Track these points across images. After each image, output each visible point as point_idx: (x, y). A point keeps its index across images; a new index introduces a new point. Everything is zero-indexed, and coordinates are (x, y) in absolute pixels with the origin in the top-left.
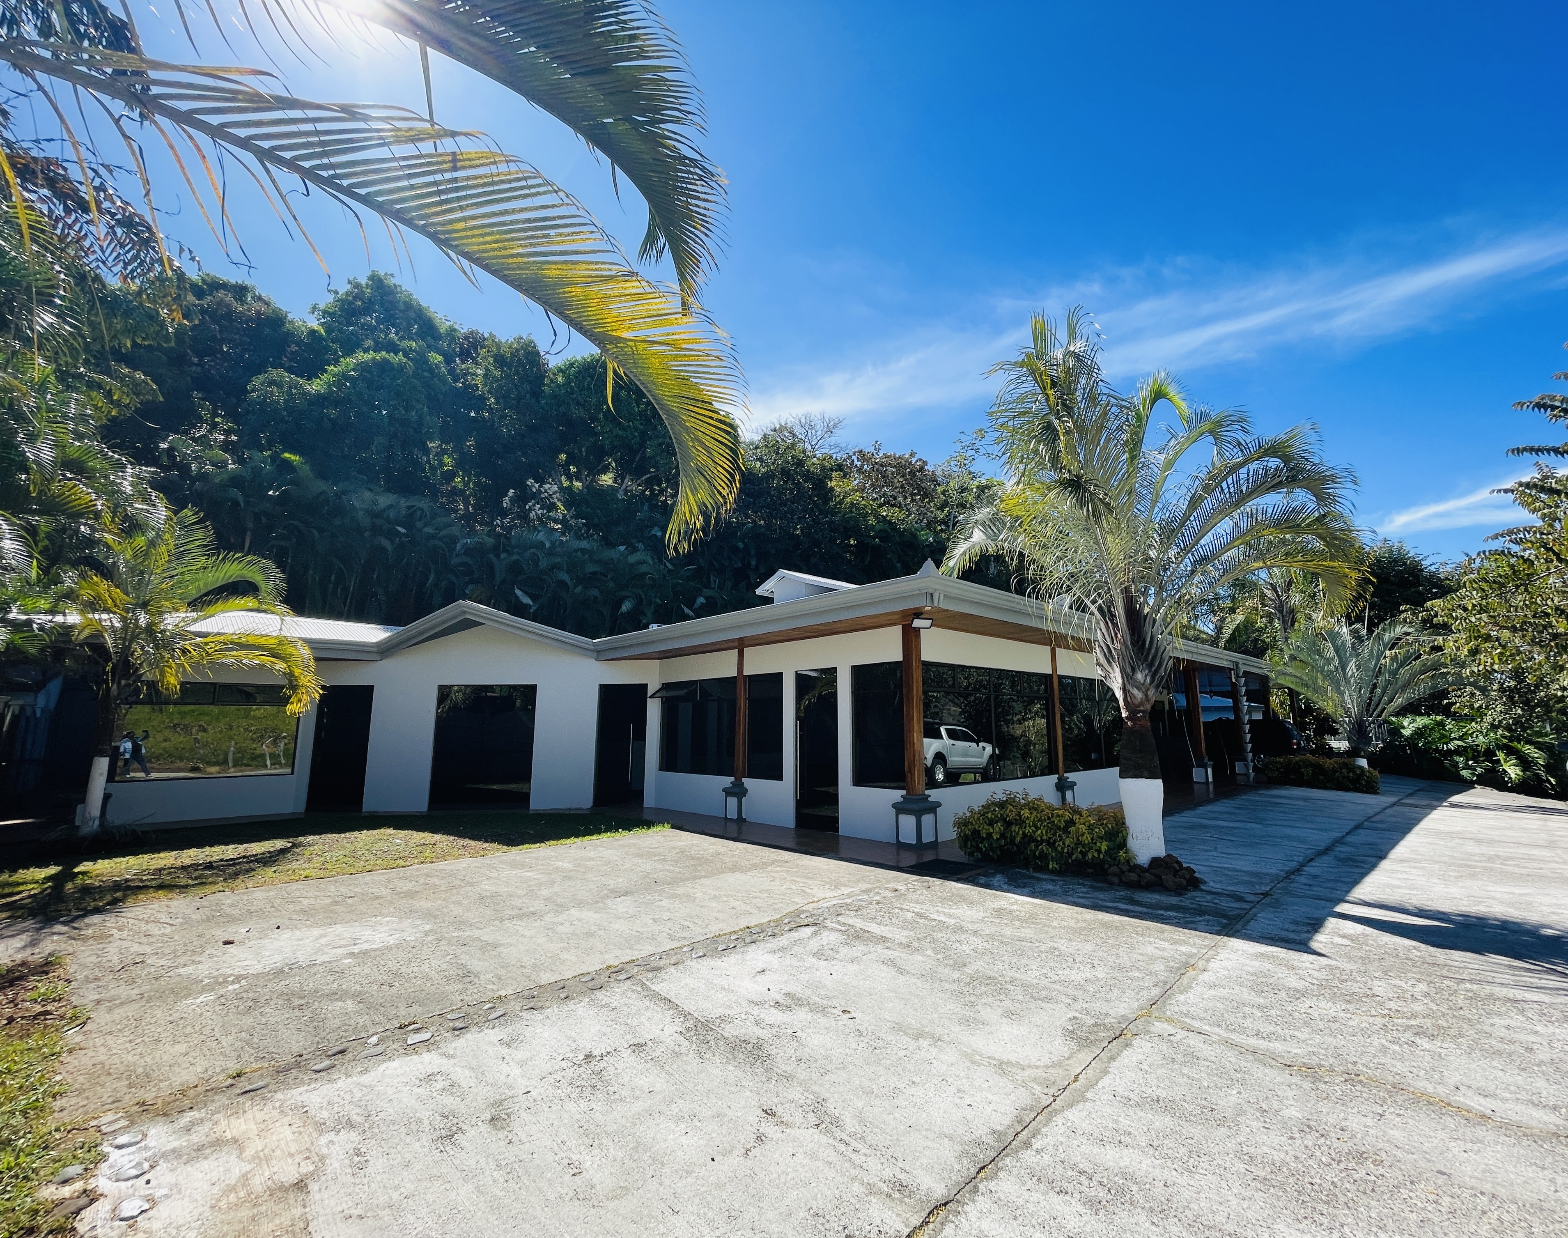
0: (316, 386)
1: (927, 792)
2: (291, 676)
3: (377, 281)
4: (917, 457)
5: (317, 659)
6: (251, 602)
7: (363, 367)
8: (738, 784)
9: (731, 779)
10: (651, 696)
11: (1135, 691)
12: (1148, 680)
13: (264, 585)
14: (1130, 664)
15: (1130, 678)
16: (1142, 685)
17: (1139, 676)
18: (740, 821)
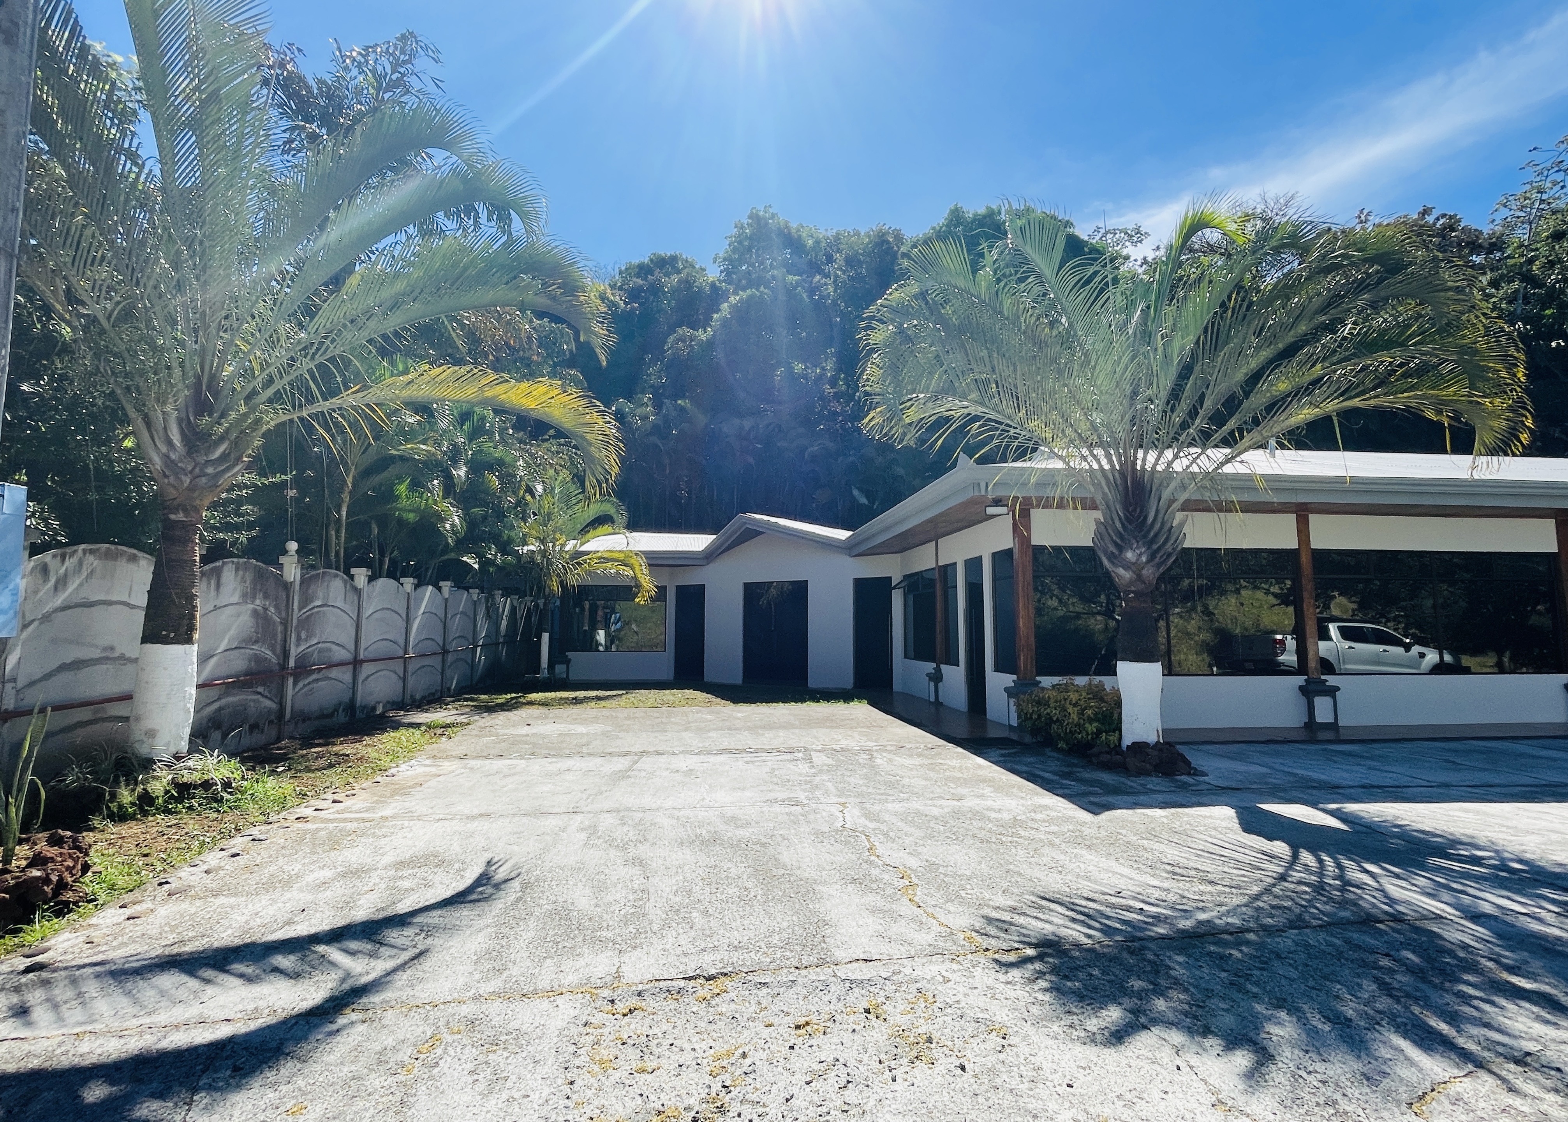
0: (702, 335)
1: (1038, 678)
2: (635, 578)
3: (755, 217)
5: (650, 565)
6: (607, 528)
7: (735, 307)
8: (938, 670)
9: (935, 665)
10: (895, 588)
11: (1121, 571)
12: (1144, 559)
13: (615, 516)
14: (1115, 543)
15: (1112, 557)
16: (1134, 564)
17: (1130, 555)
18: (938, 704)
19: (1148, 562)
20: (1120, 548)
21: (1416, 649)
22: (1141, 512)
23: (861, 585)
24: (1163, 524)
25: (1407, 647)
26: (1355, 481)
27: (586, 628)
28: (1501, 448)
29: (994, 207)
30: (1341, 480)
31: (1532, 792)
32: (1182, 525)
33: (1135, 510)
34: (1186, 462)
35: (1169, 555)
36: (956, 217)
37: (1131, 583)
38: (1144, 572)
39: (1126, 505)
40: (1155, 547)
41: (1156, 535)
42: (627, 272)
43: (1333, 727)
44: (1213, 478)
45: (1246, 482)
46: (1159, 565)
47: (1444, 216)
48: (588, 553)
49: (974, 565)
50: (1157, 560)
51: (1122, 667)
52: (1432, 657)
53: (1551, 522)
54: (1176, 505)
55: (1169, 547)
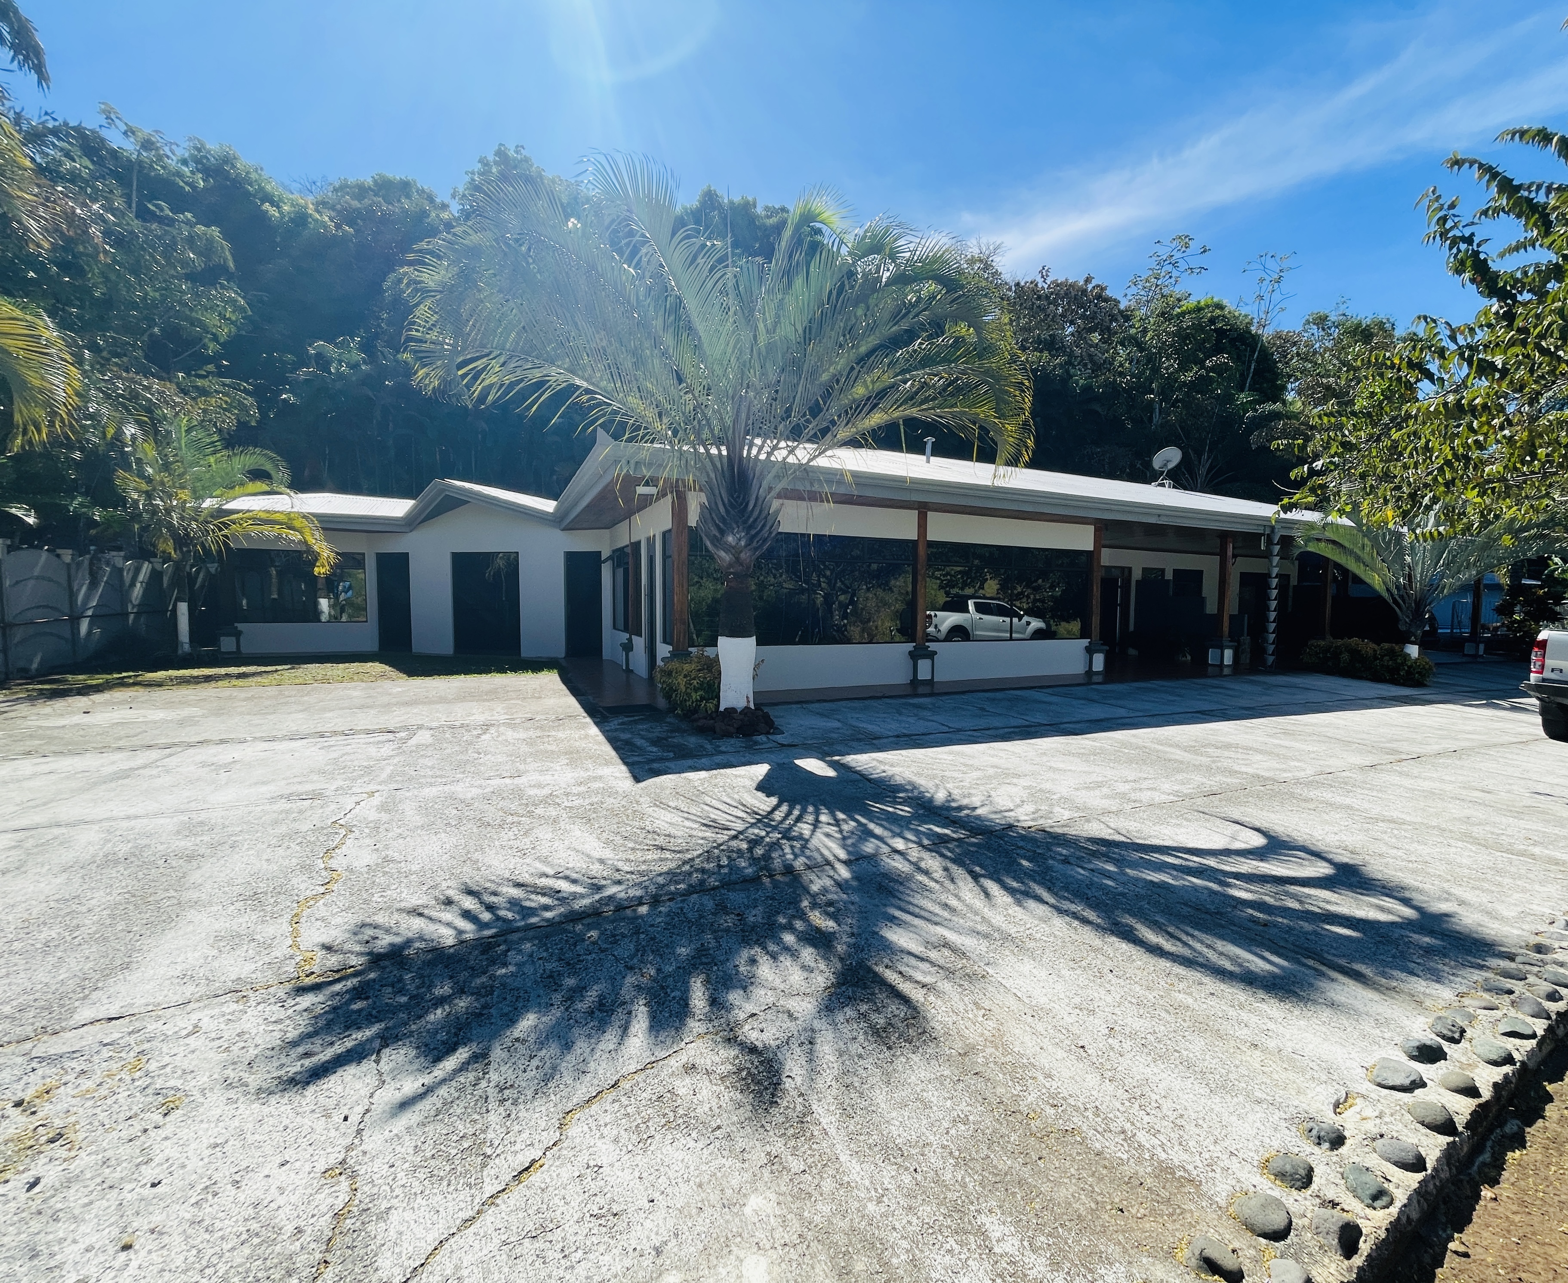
1: (690, 649)
2: (305, 543)
3: (503, 155)
4: (1094, 283)
5: (325, 529)
8: (630, 640)
9: (628, 636)
10: (604, 562)
11: (722, 554)
12: (743, 543)
13: (273, 473)
14: (718, 526)
15: (715, 541)
16: (733, 547)
17: (730, 539)
18: (629, 671)
19: (746, 546)
20: (722, 532)
21: (1026, 619)
22: (744, 499)
23: (573, 560)
24: (761, 511)
25: (1020, 618)
26: (914, 481)
27: (275, 596)
28: (1013, 462)
29: (750, 199)
30: (901, 480)
31: (1010, 733)
32: (777, 512)
33: (739, 497)
34: (784, 453)
35: (765, 540)
36: (710, 199)
37: (730, 565)
38: (743, 556)
39: (731, 491)
40: (753, 532)
41: (756, 520)
42: (342, 188)
43: (930, 682)
44: (805, 471)
45: (833, 476)
46: (756, 549)
47: (1098, 286)
48: (237, 512)
49: (651, 542)
50: (755, 544)
51: (722, 641)
52: (1036, 624)
53: (1091, 529)
54: (773, 493)
55: (765, 533)
